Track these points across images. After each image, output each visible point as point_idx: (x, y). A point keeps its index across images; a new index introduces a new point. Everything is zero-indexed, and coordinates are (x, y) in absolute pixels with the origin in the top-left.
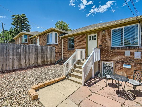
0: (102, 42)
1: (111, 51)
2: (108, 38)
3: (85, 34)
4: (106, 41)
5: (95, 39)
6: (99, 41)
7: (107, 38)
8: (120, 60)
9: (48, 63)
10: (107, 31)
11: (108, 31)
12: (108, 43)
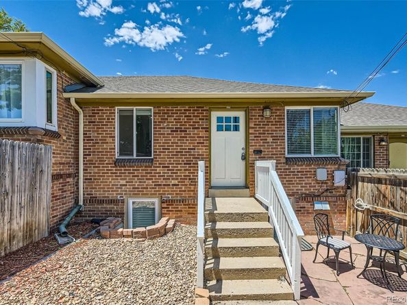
0: (261, 140)
1: (287, 169)
2: (280, 131)
3: (203, 106)
4: (273, 140)
5: (236, 128)
6: (255, 137)
7: (276, 131)
8: (307, 192)
9: (15, 248)
10: (276, 110)
11: (278, 110)
12: (279, 145)
